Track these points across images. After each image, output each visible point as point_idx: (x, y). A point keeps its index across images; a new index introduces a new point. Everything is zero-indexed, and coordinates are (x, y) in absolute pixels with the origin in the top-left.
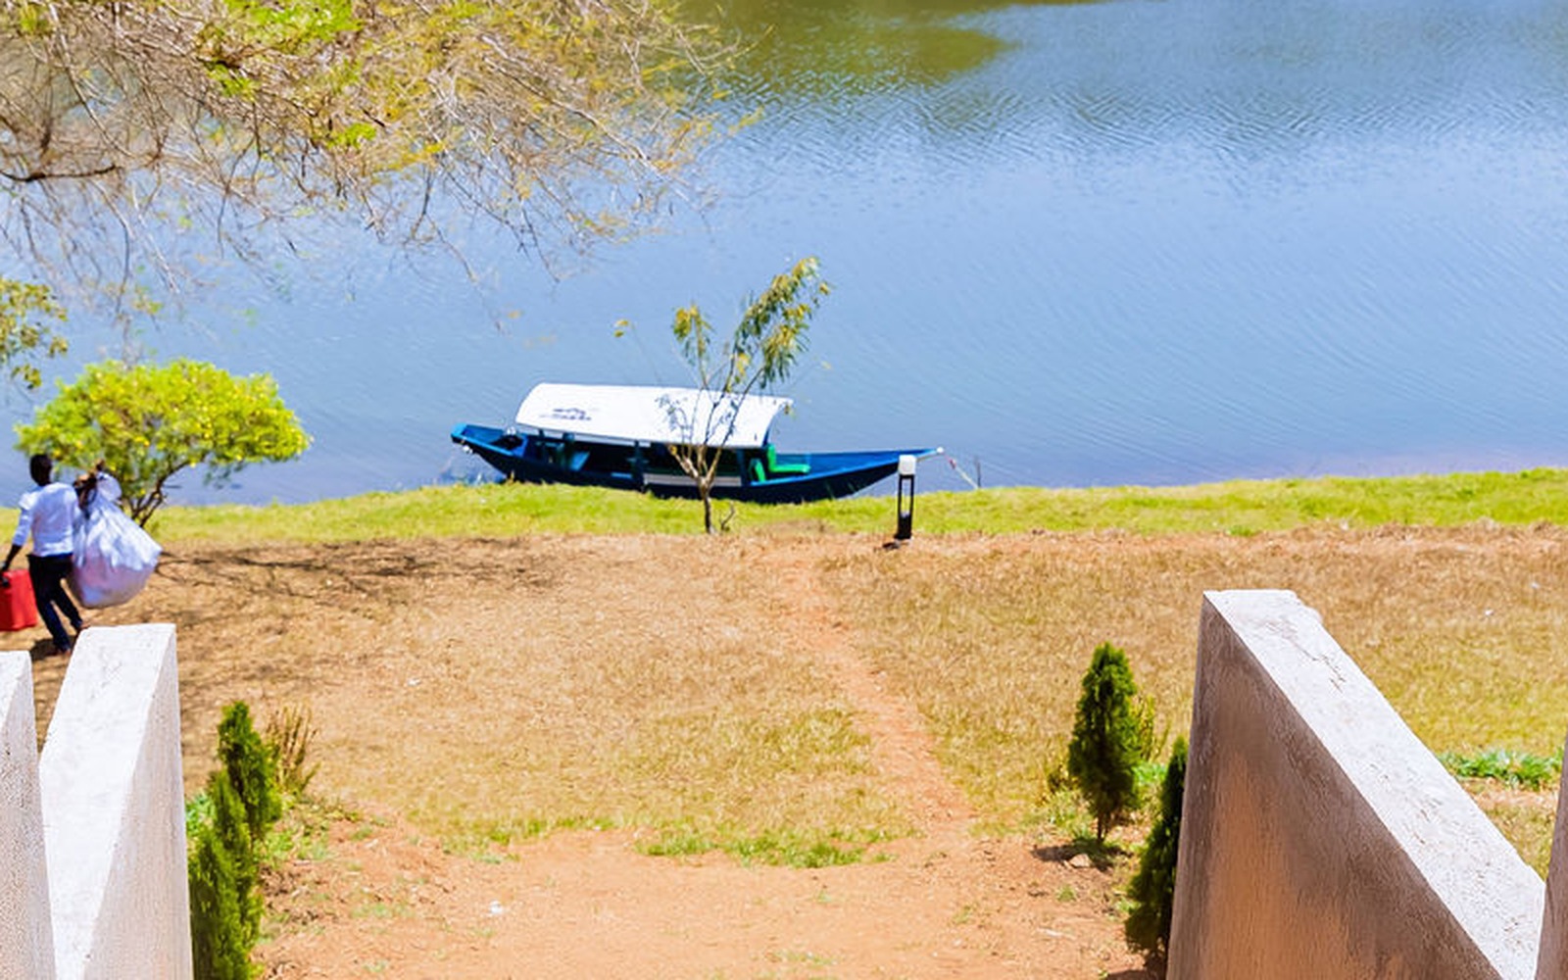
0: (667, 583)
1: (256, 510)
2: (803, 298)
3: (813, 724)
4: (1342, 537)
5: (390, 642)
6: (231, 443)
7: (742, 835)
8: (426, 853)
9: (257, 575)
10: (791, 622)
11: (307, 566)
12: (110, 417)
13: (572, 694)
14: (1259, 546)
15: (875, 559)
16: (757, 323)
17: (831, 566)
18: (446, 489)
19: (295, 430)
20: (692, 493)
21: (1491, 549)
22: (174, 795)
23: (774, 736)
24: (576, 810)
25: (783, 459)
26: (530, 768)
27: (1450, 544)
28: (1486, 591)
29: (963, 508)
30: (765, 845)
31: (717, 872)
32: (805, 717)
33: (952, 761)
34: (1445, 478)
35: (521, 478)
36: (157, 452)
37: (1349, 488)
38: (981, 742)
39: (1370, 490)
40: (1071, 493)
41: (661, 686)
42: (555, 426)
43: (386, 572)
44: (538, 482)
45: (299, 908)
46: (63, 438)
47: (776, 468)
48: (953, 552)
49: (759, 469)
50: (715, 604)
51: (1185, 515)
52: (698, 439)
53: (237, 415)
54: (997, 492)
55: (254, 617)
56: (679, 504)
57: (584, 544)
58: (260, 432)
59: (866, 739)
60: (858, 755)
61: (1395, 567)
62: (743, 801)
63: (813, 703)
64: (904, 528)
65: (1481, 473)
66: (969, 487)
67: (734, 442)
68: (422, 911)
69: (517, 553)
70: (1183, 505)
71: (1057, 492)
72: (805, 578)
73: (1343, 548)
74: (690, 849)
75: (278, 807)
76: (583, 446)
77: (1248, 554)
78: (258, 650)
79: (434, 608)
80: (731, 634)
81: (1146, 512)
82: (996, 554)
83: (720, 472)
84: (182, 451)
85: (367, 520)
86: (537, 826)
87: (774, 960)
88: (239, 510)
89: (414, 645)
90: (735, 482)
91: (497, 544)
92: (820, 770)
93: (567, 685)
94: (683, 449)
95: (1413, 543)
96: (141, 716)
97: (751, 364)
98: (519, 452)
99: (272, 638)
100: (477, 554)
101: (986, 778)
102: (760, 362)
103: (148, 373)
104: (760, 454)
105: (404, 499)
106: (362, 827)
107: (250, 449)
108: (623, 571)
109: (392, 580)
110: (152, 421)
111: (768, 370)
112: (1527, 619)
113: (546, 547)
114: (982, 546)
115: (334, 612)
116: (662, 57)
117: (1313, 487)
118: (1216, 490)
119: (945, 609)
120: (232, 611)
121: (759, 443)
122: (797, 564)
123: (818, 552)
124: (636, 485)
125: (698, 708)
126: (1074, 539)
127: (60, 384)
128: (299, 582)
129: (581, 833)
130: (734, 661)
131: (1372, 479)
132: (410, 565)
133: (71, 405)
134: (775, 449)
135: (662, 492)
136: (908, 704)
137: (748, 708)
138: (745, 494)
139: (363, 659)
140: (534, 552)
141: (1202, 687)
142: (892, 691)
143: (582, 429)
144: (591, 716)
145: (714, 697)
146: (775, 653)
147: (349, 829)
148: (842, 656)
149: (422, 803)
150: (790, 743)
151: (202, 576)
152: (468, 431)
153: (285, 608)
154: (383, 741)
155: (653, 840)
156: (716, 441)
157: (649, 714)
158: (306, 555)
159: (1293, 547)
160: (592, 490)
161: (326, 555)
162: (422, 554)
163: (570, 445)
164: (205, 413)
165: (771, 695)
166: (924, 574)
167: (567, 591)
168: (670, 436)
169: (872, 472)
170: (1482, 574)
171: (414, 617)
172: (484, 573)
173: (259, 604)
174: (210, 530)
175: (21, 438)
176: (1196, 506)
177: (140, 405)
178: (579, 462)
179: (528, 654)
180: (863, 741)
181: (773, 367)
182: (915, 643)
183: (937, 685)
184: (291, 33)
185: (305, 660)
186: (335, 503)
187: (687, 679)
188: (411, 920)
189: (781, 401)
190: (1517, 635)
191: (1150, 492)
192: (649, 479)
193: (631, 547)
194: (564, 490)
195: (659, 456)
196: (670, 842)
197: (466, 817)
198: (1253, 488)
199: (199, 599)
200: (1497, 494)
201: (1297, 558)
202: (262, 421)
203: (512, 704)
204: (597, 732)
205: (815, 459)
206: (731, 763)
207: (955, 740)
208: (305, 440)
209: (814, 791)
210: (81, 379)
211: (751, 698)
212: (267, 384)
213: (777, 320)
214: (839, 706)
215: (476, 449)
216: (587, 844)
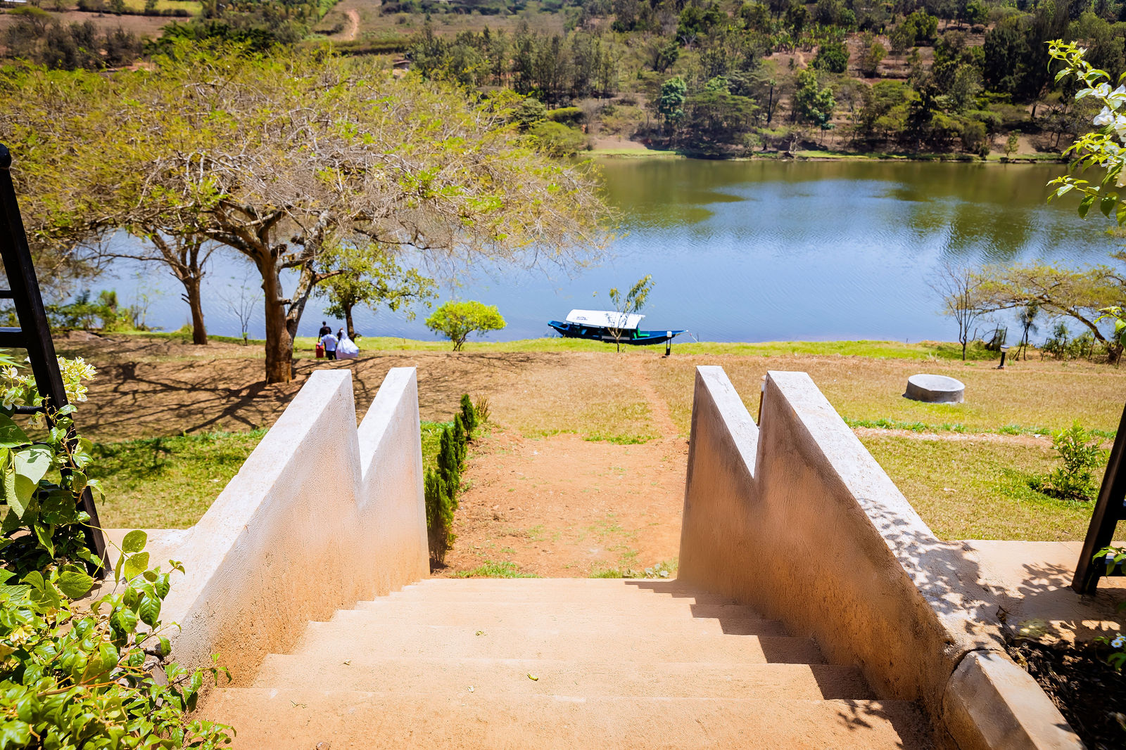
0: (600, 366)
1: (492, 344)
2: (647, 287)
3: (636, 406)
4: (795, 358)
5: (520, 380)
6: (484, 324)
7: (612, 436)
8: (518, 437)
9: (485, 361)
10: (633, 378)
11: (499, 359)
12: (451, 316)
13: (569, 396)
14: (770, 360)
15: (659, 361)
16: (634, 293)
17: (646, 362)
18: (546, 339)
19: (503, 321)
20: (614, 341)
21: (838, 362)
22: (415, 413)
23: (625, 409)
24: (567, 428)
25: (642, 332)
26: (556, 416)
27: (826, 360)
28: (835, 374)
29: (693, 348)
30: (618, 439)
31: (606, 446)
32: (634, 404)
33: (675, 418)
34: (836, 342)
35: (567, 336)
36: (464, 326)
37: (806, 344)
38: (683, 412)
39: (812, 345)
40: (725, 344)
41: (595, 395)
42: (577, 322)
43: (521, 361)
44: (571, 337)
45: (481, 451)
46: (438, 322)
47: (640, 335)
48: (682, 359)
49: (635, 335)
50: (612, 372)
51: (758, 351)
52: (616, 326)
53: (486, 317)
54: (703, 343)
55: (483, 372)
56: (612, 345)
57: (577, 355)
58: (492, 321)
59: (651, 411)
60: (648, 415)
61: (809, 367)
62: (614, 427)
63: (638, 400)
64: (668, 352)
65: (846, 341)
66: (695, 341)
67: (626, 327)
68: (515, 453)
69: (558, 356)
70: (757, 348)
71: (721, 344)
72: (639, 365)
73: (795, 361)
74: (597, 440)
75: (477, 423)
76: (585, 328)
77: (767, 362)
78: (483, 382)
79: (534, 371)
80: (616, 381)
81: (746, 350)
82: (694, 360)
83: (622, 336)
84: (471, 326)
85: (524, 347)
86: (556, 432)
87: (610, 469)
88: (488, 343)
89: (527, 381)
90: (628, 339)
91: (553, 354)
92: (637, 419)
93: (569, 394)
94: (611, 329)
95: (815, 360)
96: (402, 391)
97: (632, 305)
98: (567, 329)
99: (488, 378)
100: (547, 356)
101: (684, 423)
102: (634, 304)
103: (461, 304)
104: (636, 331)
105: (533, 341)
106: (500, 430)
107: (490, 326)
108: (587, 362)
109: (522, 363)
110: (462, 318)
111: (636, 307)
112: (846, 383)
113: (566, 355)
114: (690, 358)
115: (506, 372)
116: (602, 217)
117: (795, 344)
118: (767, 344)
119: (678, 375)
120: (478, 370)
121: (635, 328)
122: (637, 361)
123: (643, 358)
124: (600, 339)
125: (604, 401)
126: (717, 357)
127: (438, 307)
128: (497, 363)
129: (568, 434)
130: (616, 388)
131: (813, 342)
132: (528, 359)
133: (440, 313)
134: (640, 330)
135: (607, 341)
136: (664, 401)
137: (619, 401)
138: (631, 342)
139: (513, 385)
140: (563, 356)
141: (696, 392)
142: (660, 398)
143: (585, 323)
144: (574, 402)
145: (609, 398)
146: (628, 386)
147: (497, 430)
148: (647, 388)
149: (525, 425)
150: (629, 411)
151: (470, 361)
152: (553, 322)
153: (492, 370)
154: (515, 407)
155: (587, 436)
156: (621, 327)
157: (591, 402)
158: (499, 356)
159: (780, 360)
160: (587, 340)
161: (505, 356)
162: (531, 356)
163: (582, 327)
164: (477, 316)
165: (625, 398)
166: (673, 365)
167: (571, 367)
168: (609, 325)
169: (659, 339)
170: (835, 369)
171: (528, 374)
172: (548, 362)
173: (485, 369)
174: (479, 349)
175: (426, 321)
176: (761, 349)
177: (460, 313)
178: (584, 332)
179: (558, 385)
180: (648, 411)
181: (638, 306)
182: (668, 384)
183: (673, 397)
184: (484, 208)
185: (497, 385)
186: (514, 342)
187: (602, 393)
188: (512, 455)
189: (640, 316)
190: (843, 387)
191: (748, 344)
192: (603, 337)
193: (590, 356)
194: (579, 340)
195: (606, 331)
196: (591, 438)
197: (537, 429)
198: (778, 344)
199: (469, 367)
200: (850, 348)
201: (781, 363)
202: (493, 318)
203: (552, 398)
204: (576, 407)
205: (651, 333)
206: (612, 416)
207: (676, 412)
208: (505, 324)
209: (634, 425)
210: (443, 306)
211: (620, 398)
212: (495, 308)
213: (639, 292)
214: (644, 401)
215: (555, 328)
216: (569, 437)
